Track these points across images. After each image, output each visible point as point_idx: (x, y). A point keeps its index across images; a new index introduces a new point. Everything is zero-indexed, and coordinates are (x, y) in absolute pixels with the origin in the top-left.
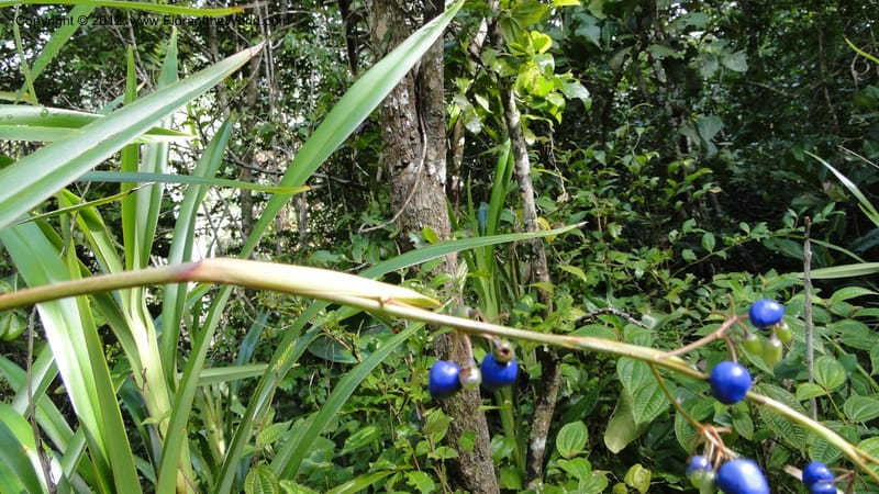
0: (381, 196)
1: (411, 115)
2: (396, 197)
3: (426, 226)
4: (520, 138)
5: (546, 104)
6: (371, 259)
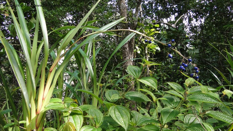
1: (128, 49)
4: (147, 56)
5: (152, 50)
6: (118, 74)
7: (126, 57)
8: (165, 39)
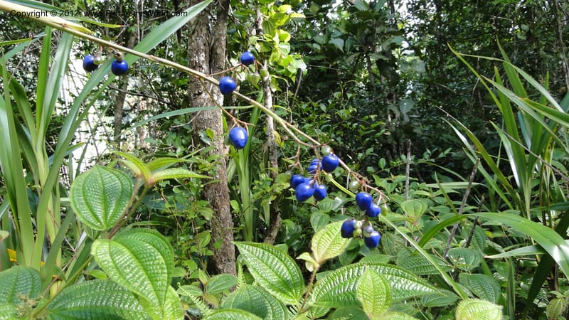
1: (205, 67)
3: (208, 128)
4: (268, 88)
5: (284, 71)
6: (177, 144)
7: (200, 94)
8: (339, 34)
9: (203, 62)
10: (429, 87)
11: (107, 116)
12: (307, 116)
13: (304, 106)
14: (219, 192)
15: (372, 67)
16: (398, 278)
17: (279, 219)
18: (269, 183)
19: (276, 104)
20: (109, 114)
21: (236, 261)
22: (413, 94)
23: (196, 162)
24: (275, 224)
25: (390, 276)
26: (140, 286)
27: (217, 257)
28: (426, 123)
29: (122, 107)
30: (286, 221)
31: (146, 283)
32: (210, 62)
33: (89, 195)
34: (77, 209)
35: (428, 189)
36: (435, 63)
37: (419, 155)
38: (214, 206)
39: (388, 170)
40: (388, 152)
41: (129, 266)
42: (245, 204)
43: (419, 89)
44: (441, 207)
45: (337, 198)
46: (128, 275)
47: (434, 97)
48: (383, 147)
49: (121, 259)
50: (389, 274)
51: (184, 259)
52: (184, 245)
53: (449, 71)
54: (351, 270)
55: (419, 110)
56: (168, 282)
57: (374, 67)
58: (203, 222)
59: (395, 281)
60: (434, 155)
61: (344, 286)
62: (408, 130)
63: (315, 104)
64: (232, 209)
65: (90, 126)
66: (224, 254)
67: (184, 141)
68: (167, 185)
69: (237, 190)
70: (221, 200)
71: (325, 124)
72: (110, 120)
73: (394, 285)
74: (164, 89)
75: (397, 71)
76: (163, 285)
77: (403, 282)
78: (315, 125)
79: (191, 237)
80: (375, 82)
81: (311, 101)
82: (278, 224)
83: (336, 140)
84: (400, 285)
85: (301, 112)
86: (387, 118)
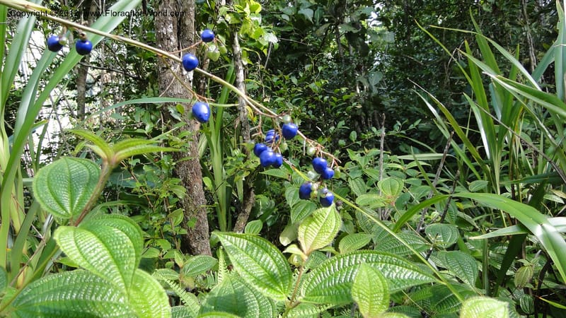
0: (154, 86)
1: (174, 39)
2: (162, 86)
3: (178, 104)
4: (239, 61)
5: (256, 43)
6: (145, 121)
7: (169, 67)
8: (309, 5)
9: (171, 34)
10: (397, 58)
11: (69, 90)
12: (278, 89)
13: (275, 79)
14: (191, 169)
15: (341, 38)
16: (392, 266)
17: (253, 195)
18: (242, 159)
19: (247, 78)
20: (71, 87)
21: (209, 238)
22: (381, 66)
23: (167, 138)
24: (248, 200)
25: (383, 265)
26: (105, 270)
27: (191, 235)
28: (394, 95)
29: (85, 80)
30: (259, 196)
31: (112, 267)
32: (178, 34)
33: (54, 183)
34: (41, 198)
35: (399, 161)
36: (402, 35)
37: (390, 127)
38: (186, 183)
39: (360, 143)
40: (357, 123)
41: (94, 250)
42: (218, 181)
43: (387, 60)
44: (413, 179)
45: (310, 172)
46: (92, 258)
47: (401, 69)
48: (352, 119)
49: (86, 243)
50: (382, 262)
51: (157, 239)
52: (156, 225)
53: (416, 42)
54: (342, 260)
55: (386, 81)
56: (136, 265)
57: (342, 38)
58: (176, 200)
59: (389, 270)
60: (404, 127)
61: (335, 278)
62: (376, 102)
63: (287, 77)
64: (204, 185)
65: (51, 100)
66: (198, 232)
67: (153, 117)
68: (137, 163)
69: (209, 166)
70: (194, 178)
71: (296, 98)
72: (72, 93)
73: (389, 274)
74: (129, 62)
75: (366, 42)
76: (130, 268)
77: (397, 271)
78: (287, 98)
79: (164, 216)
80: (344, 53)
81: (281, 75)
82: (251, 200)
83: (307, 114)
84: (395, 274)
85: (273, 86)
86: (356, 90)
